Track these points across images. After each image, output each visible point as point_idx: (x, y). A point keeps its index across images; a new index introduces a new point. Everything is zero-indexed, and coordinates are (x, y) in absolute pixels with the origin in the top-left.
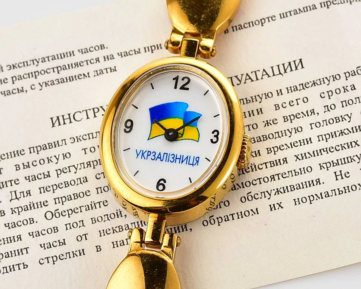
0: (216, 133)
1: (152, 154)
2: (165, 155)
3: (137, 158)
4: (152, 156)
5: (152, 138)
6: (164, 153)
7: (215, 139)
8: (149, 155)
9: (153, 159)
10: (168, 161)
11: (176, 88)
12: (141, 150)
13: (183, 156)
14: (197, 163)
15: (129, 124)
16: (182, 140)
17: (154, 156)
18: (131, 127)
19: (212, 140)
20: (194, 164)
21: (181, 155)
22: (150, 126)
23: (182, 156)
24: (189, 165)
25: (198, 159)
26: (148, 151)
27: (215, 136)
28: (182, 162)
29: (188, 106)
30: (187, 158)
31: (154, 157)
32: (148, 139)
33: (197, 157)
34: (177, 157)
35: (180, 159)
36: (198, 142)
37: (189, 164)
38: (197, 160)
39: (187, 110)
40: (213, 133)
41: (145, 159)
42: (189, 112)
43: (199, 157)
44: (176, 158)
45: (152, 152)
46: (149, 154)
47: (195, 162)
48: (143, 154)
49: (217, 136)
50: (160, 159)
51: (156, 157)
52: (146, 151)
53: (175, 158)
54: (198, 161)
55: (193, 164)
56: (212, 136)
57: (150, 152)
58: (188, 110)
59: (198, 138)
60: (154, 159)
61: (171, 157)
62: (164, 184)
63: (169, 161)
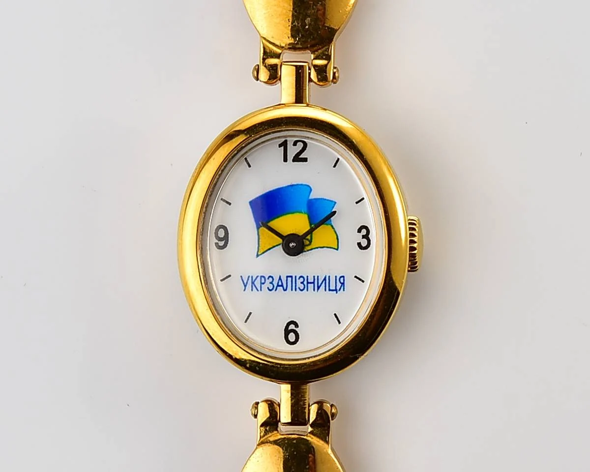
0: (364, 232)
1: (268, 281)
2: (289, 279)
3: (245, 290)
4: (267, 284)
5: (263, 253)
6: (287, 277)
7: (364, 243)
8: (263, 283)
9: (271, 288)
10: (296, 290)
11: (285, 160)
12: (249, 277)
13: (318, 277)
14: (342, 287)
15: (221, 233)
16: (312, 249)
17: (271, 283)
18: (226, 238)
19: (359, 244)
20: (338, 289)
21: (314, 277)
22: (256, 232)
23: (316, 278)
24: (331, 292)
25: (342, 279)
26: (261, 277)
27: (364, 237)
28: (318, 288)
29: (311, 190)
30: (325, 279)
31: (271, 285)
32: (258, 256)
33: (341, 277)
34: (309, 281)
35: (313, 283)
36: (337, 249)
37: (330, 290)
38: (342, 281)
39: (310, 198)
40: (359, 231)
41: (258, 290)
42: (314, 199)
43: (343, 277)
44: (308, 283)
45: (267, 278)
46: (263, 281)
47: (339, 285)
48: (253, 283)
49: (366, 237)
50: (281, 288)
51: (275, 286)
52: (257, 277)
53: (305, 283)
54: (343, 284)
55: (336, 290)
56: (358, 238)
57: (264, 277)
58: (313, 196)
59: (337, 243)
60: (273, 289)
61: (299, 282)
62: (297, 329)
63: (298, 289)
